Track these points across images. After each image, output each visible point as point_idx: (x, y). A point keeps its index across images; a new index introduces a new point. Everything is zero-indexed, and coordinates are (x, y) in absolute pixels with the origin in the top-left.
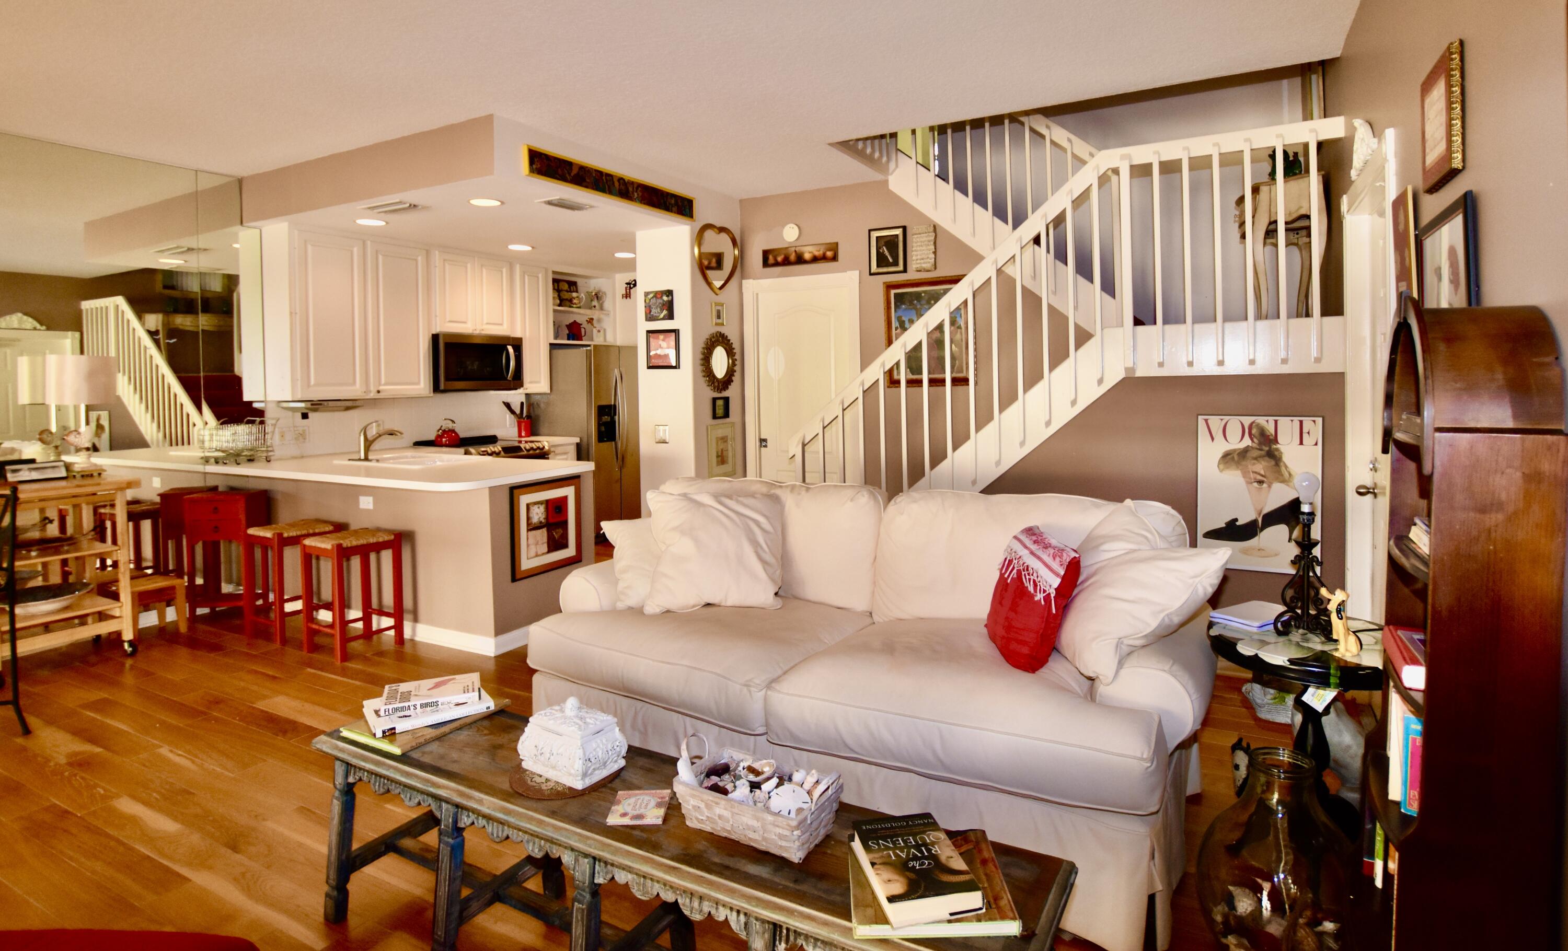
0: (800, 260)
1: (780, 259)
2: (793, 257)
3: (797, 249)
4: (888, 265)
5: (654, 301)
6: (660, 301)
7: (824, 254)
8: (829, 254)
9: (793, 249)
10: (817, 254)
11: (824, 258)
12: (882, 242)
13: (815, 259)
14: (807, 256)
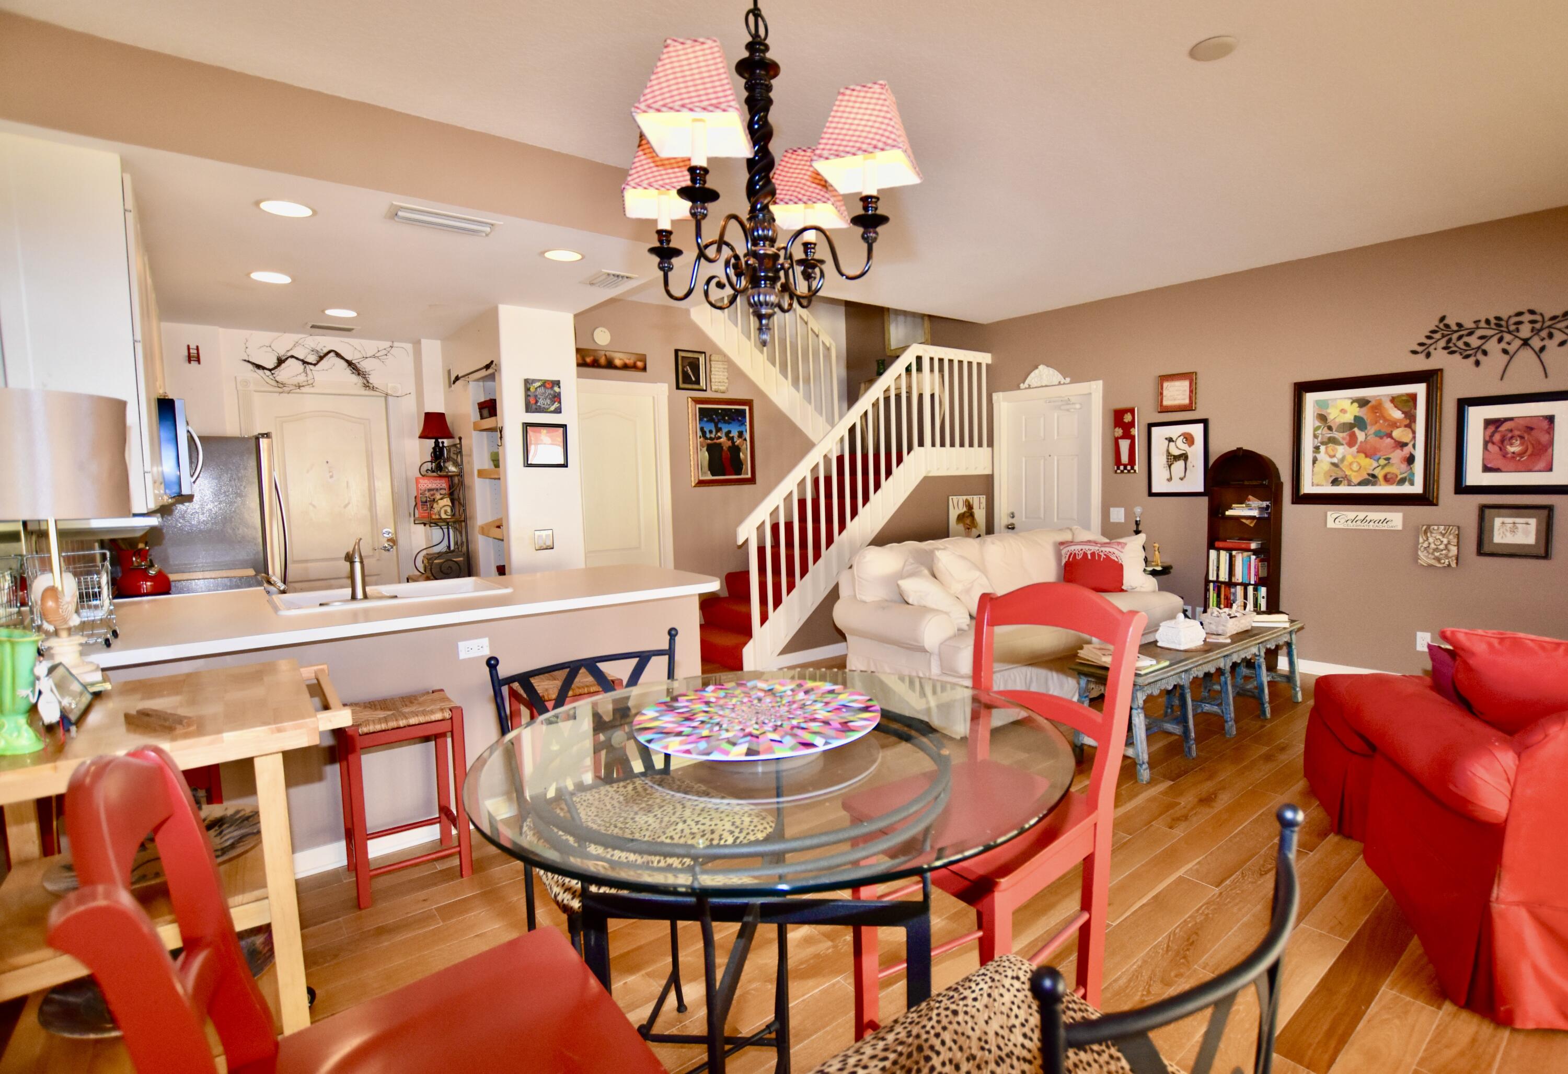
0: (610, 365)
1: (589, 360)
2: (603, 361)
3: (607, 353)
4: (691, 382)
5: (542, 390)
6: (549, 391)
7: (635, 363)
8: (640, 364)
9: (603, 353)
10: (627, 361)
11: (634, 367)
12: (687, 362)
13: (625, 367)
14: (618, 362)
